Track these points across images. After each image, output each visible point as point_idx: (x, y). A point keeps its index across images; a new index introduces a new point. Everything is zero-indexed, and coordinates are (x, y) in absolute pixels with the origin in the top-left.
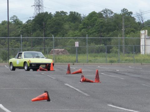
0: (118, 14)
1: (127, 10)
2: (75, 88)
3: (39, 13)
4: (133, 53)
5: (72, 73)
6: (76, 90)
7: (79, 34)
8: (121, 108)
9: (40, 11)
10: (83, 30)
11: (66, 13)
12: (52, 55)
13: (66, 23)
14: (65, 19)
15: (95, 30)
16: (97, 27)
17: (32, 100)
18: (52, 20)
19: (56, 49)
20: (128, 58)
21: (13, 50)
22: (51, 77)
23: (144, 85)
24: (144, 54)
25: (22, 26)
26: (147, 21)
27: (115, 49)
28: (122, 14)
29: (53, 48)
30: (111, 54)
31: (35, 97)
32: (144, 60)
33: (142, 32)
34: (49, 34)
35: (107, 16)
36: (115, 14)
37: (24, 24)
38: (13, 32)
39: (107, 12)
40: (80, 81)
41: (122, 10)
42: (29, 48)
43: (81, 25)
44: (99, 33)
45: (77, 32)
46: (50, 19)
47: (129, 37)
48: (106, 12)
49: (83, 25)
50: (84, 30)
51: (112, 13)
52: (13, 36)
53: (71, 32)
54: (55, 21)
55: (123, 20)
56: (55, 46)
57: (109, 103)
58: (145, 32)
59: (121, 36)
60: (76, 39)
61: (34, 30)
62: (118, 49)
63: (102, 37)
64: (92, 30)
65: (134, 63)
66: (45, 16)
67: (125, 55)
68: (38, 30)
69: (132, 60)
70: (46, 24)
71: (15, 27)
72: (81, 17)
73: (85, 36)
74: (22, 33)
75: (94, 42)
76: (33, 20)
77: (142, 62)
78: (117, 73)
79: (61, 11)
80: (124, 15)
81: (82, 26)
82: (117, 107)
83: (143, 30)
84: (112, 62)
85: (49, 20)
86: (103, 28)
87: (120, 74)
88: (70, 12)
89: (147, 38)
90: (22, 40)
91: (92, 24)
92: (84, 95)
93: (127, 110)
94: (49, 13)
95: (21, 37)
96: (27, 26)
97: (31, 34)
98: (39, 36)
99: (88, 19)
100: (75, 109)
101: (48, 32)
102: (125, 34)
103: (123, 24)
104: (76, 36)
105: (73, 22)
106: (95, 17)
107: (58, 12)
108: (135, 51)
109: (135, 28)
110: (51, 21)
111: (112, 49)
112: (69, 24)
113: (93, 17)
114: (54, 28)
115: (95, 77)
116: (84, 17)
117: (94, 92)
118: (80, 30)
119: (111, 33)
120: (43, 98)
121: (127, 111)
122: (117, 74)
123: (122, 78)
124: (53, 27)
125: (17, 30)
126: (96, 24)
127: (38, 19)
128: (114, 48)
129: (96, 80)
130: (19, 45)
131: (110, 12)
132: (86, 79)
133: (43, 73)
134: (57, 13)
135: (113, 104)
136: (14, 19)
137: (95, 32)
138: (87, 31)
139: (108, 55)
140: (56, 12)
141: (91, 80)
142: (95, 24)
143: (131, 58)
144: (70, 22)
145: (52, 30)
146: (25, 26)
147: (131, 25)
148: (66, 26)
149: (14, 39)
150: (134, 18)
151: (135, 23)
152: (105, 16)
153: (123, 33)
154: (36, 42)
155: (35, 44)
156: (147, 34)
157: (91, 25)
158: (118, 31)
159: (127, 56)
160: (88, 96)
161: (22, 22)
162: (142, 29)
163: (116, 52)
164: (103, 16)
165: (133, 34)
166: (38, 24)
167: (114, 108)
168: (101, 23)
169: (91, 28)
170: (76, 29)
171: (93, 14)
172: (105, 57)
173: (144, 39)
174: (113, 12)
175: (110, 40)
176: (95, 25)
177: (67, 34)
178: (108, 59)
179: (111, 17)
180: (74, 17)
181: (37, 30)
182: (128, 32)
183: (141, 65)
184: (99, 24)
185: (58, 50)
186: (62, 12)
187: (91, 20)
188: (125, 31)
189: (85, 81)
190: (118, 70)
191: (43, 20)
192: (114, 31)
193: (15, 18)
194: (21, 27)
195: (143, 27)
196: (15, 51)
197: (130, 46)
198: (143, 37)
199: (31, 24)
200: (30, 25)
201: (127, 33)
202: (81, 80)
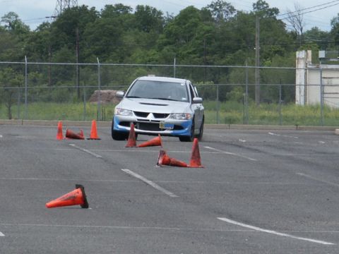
0: (246, 13)
1: (267, 4)
2: (145, 180)
3: (67, 7)
4: (277, 103)
5: (140, 145)
6: (147, 184)
7: (157, 57)
8: (248, 226)
9: (71, 3)
10: (165, 49)
11: (128, 8)
12: (96, 103)
13: (128, 32)
14: (127, 21)
15: (194, 49)
16: (199, 41)
17: (48, 204)
18: (97, 23)
19: (105, 91)
20: (266, 113)
21: (7, 90)
22: (92, 153)
23: (301, 174)
24: (302, 104)
25: (28, 37)
26: (310, 29)
27: (236, 92)
28: (256, 12)
29: (97, 89)
30: (228, 104)
31: (54, 199)
32: (303, 119)
33: (300, 54)
34: (89, 55)
35: (220, 17)
36: (240, 13)
37: (34, 32)
38: (8, 50)
39: (221, 7)
40: (158, 164)
41: (254, 4)
42: (45, 86)
43: (161, 36)
44: (202, 55)
45: (152, 52)
46: (93, 22)
47: (269, 66)
48: (218, 7)
49: (167, 38)
50: (168, 47)
51: (232, 9)
52: (7, 59)
53: (138, 52)
54: (103, 26)
55: (258, 26)
56: (102, 84)
57: (221, 214)
58: (307, 54)
59: (253, 63)
60: (150, 67)
61: (56, 47)
62: (245, 91)
63: (208, 64)
64: (187, 49)
65: (280, 124)
66: (80, 14)
67: (261, 106)
68: (65, 45)
69: (275, 118)
70: (83, 32)
71: (12, 39)
72: (162, 18)
73: (170, 61)
74: (29, 53)
75: (191, 75)
76: (53, 23)
77: (298, 123)
78: (240, 147)
79: (117, 5)
80: (259, 14)
81: (166, 40)
82: (239, 224)
83: (302, 49)
84: (230, 121)
85: (91, 24)
86: (211, 43)
87: (248, 148)
88: (138, 7)
89: (310, 69)
90: (28, 69)
91: (187, 35)
92: (165, 195)
93: (262, 230)
94: (89, 8)
95: (26, 63)
96: (40, 38)
97: (49, 54)
98: (66, 60)
99: (179, 24)
100: (145, 226)
101: (87, 51)
102: (260, 58)
103: (257, 35)
104: (149, 61)
105: (144, 30)
106: (193, 20)
107: (111, 6)
108: (282, 99)
109: (285, 46)
110: (94, 26)
111: (232, 92)
112: (136, 34)
113: (190, 18)
114: (102, 41)
115: (190, 156)
116: (169, 20)
117: (188, 189)
118: (160, 49)
119: (229, 56)
120: (73, 200)
121: (261, 232)
122: (241, 149)
123: (252, 157)
124: (98, 40)
125: (16, 46)
126: (197, 35)
127: (65, 21)
128: (236, 89)
129: (194, 162)
130: (20, 80)
131: (228, 8)
132: (169, 160)
133: (73, 145)
134: (109, 7)
135: (231, 217)
136: (11, 20)
137: (194, 52)
138: (175, 51)
139: (222, 105)
140: (106, 6)
141: (181, 162)
142: (192, 35)
143: (273, 114)
144: (136, 30)
145: (97, 47)
146: (36, 37)
147: (276, 38)
148: (129, 38)
149: (10, 65)
150: (282, 23)
151: (284, 33)
152: (216, 16)
153: (257, 56)
154: (60, 74)
155: (56, 78)
156: (310, 59)
157: (184, 38)
158: (244, 50)
159: (266, 109)
160: (173, 198)
161: (28, 27)
162: (298, 47)
163: (241, 100)
164: (213, 16)
165: (280, 58)
166: (65, 32)
167: (231, 225)
168: (208, 32)
169: (184, 43)
170: (150, 45)
171: (189, 13)
172: (215, 110)
173: (303, 71)
174: (235, 8)
175: (226, 71)
176: (194, 38)
177: (129, 55)
178: (222, 115)
179: (231, 18)
180: (147, 18)
181: (63, 47)
182: (269, 54)
183: (297, 129)
184: (203, 35)
185: (109, 93)
186: (120, 6)
187: (183, 27)
188: (261, 52)
189: (167, 163)
190: (244, 141)
191: (75, 23)
192: (237, 52)
193: (13, 19)
194: (25, 40)
195: (304, 43)
196: (12, 93)
197: (271, 87)
198: (301, 65)
199: (49, 33)
200: (47, 35)
201: (265, 56)
202: (160, 162)
